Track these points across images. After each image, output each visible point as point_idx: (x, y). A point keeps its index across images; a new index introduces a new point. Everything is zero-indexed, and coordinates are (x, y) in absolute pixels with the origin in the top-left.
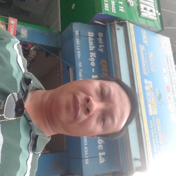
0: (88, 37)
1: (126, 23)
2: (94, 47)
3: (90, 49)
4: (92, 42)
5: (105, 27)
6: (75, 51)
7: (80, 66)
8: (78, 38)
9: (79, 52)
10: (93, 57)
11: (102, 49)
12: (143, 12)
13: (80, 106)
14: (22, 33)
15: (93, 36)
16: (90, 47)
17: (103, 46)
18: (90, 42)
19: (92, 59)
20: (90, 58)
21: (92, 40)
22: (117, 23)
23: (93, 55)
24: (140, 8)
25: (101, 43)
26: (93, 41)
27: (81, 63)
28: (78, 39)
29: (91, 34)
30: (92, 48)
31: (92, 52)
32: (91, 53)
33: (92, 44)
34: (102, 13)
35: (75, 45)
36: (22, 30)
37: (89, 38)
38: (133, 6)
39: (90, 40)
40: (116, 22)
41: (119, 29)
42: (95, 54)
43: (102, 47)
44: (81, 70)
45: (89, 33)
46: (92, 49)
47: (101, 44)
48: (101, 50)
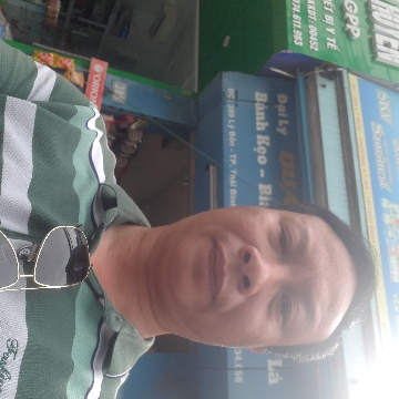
0: (256, 102)
1: (340, 73)
2: (266, 124)
3: (258, 129)
4: (263, 114)
5: (293, 82)
6: (224, 131)
7: (234, 162)
8: (231, 104)
9: (232, 134)
10: (264, 145)
11: (285, 129)
12: (381, 51)
13: (226, 268)
14: (116, 91)
15: (265, 100)
16: (258, 123)
17: (287, 122)
18: (258, 114)
19: (261, 150)
20: (257, 146)
21: (262, 109)
22: (321, 74)
23: (263, 140)
24: (375, 44)
25: (283, 115)
26: (265, 111)
27: (235, 156)
28: (233, 107)
29: (261, 97)
30: (261, 125)
31: (262, 133)
32: (259, 137)
33: (263, 118)
34: (289, 51)
35: (224, 119)
36: (116, 85)
37: (257, 104)
38: (359, 38)
39: (257, 109)
40: (318, 71)
41: (324, 86)
42: (267, 138)
43: (284, 125)
44: (235, 172)
45: (258, 94)
46: (263, 128)
47: (282, 118)
48: (283, 131)
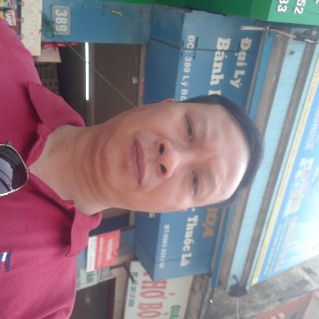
0: (216, 50)
2: (222, 77)
3: (212, 83)
4: (220, 65)
6: (177, 90)
8: (189, 55)
9: (184, 92)
11: (239, 81)
14: (57, 20)
15: (227, 48)
16: (213, 77)
17: (243, 73)
18: (215, 65)
21: (221, 58)
25: (242, 64)
26: (224, 61)
28: (190, 59)
29: (223, 43)
30: (216, 79)
32: (211, 92)
33: (219, 70)
35: (179, 75)
36: (57, 12)
37: (218, 53)
39: (216, 58)
40: (292, 36)
41: (292, 53)
43: (239, 76)
45: (220, 40)
46: (217, 82)
47: (239, 68)
48: (236, 83)
